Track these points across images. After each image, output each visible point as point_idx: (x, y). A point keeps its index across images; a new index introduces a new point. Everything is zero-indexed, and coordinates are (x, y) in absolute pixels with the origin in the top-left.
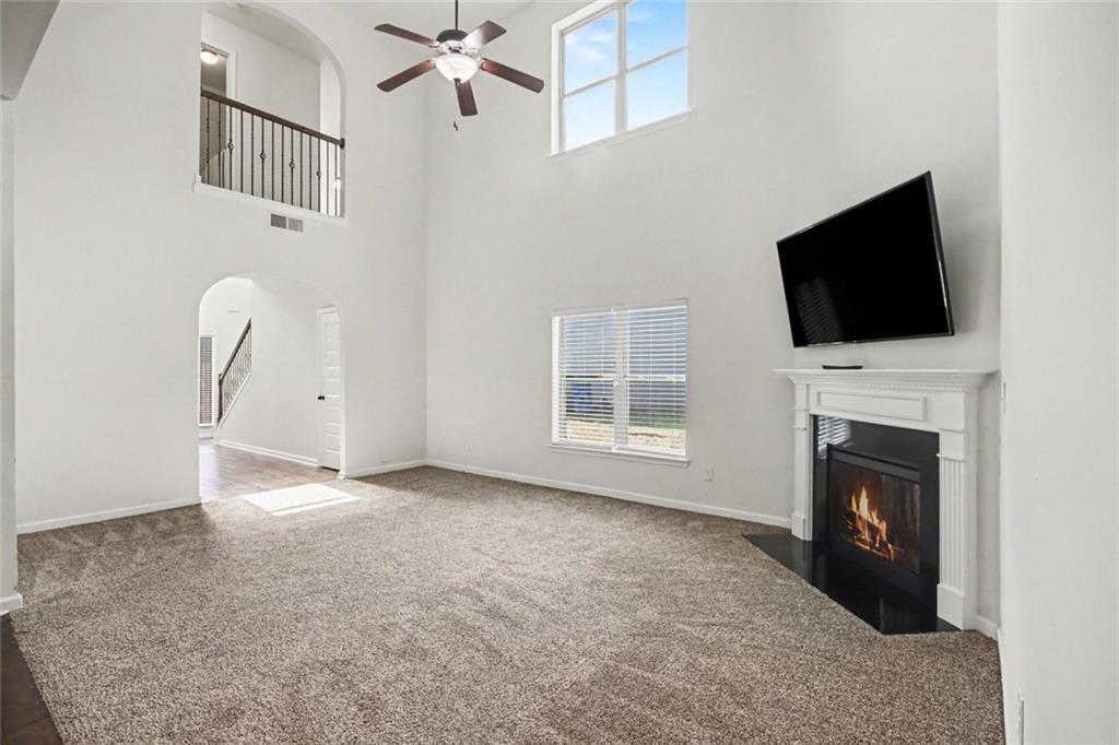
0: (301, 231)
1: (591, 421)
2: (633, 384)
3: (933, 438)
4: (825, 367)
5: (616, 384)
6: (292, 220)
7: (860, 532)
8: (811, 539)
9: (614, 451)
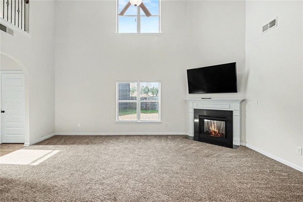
0: (13, 35)
1: (132, 114)
2: (142, 103)
3: (231, 112)
4: (202, 98)
5: (137, 103)
6: (9, 29)
7: (212, 133)
8: (193, 136)
9: (138, 122)
